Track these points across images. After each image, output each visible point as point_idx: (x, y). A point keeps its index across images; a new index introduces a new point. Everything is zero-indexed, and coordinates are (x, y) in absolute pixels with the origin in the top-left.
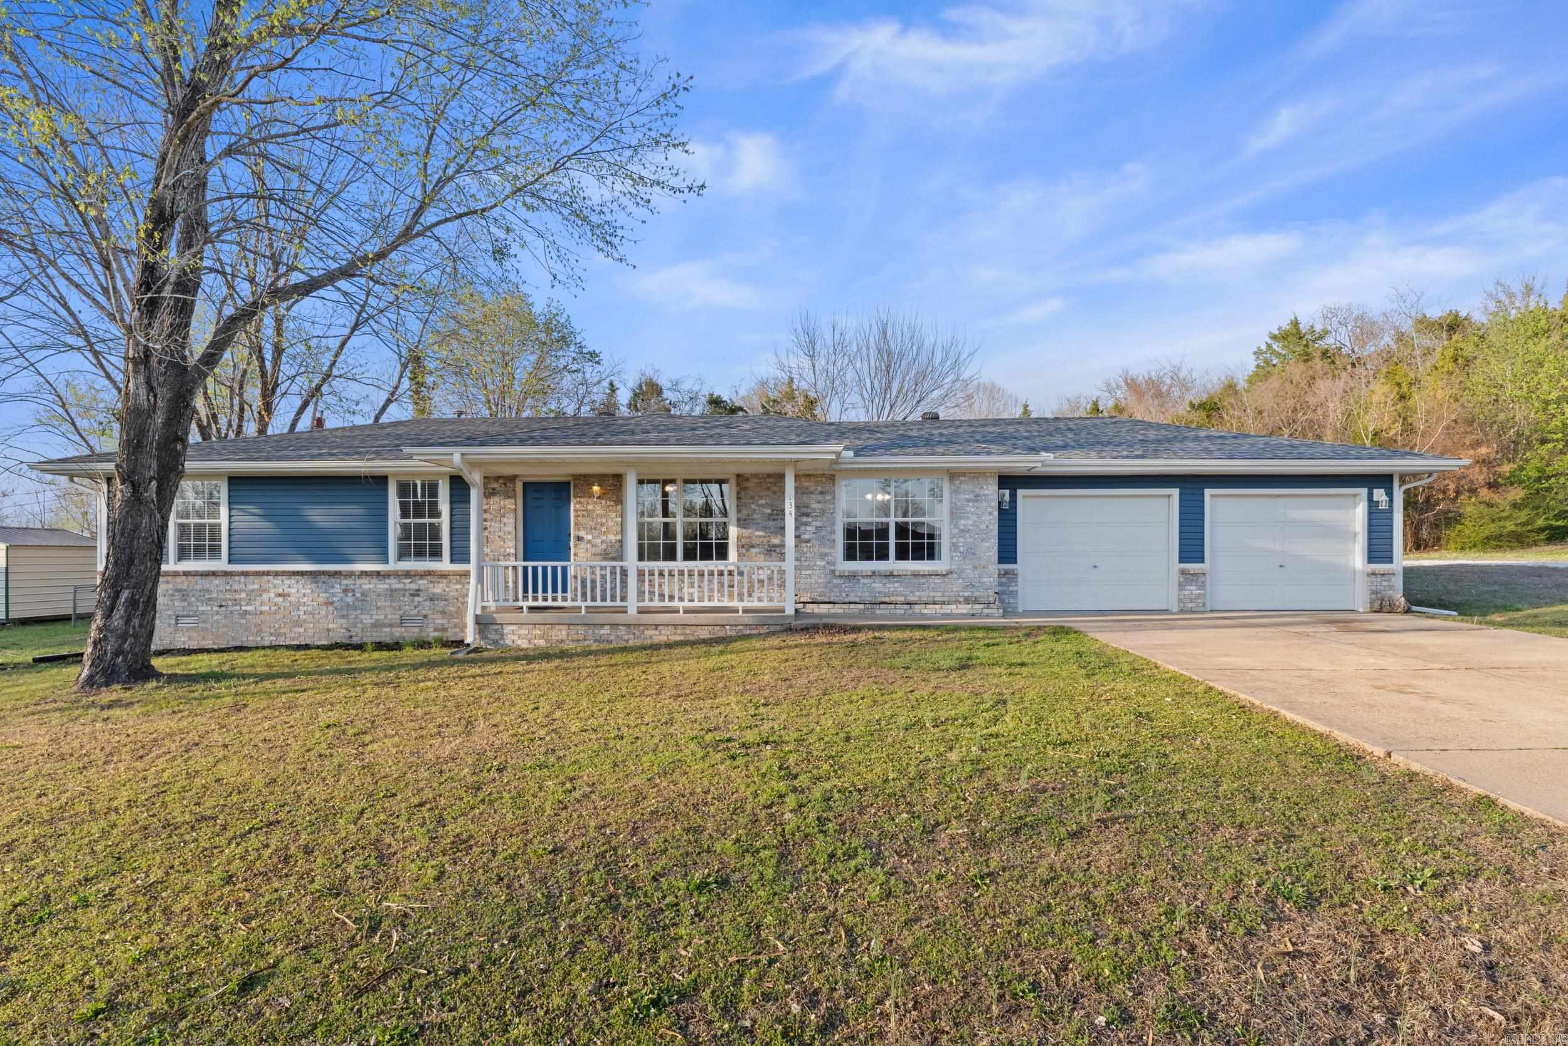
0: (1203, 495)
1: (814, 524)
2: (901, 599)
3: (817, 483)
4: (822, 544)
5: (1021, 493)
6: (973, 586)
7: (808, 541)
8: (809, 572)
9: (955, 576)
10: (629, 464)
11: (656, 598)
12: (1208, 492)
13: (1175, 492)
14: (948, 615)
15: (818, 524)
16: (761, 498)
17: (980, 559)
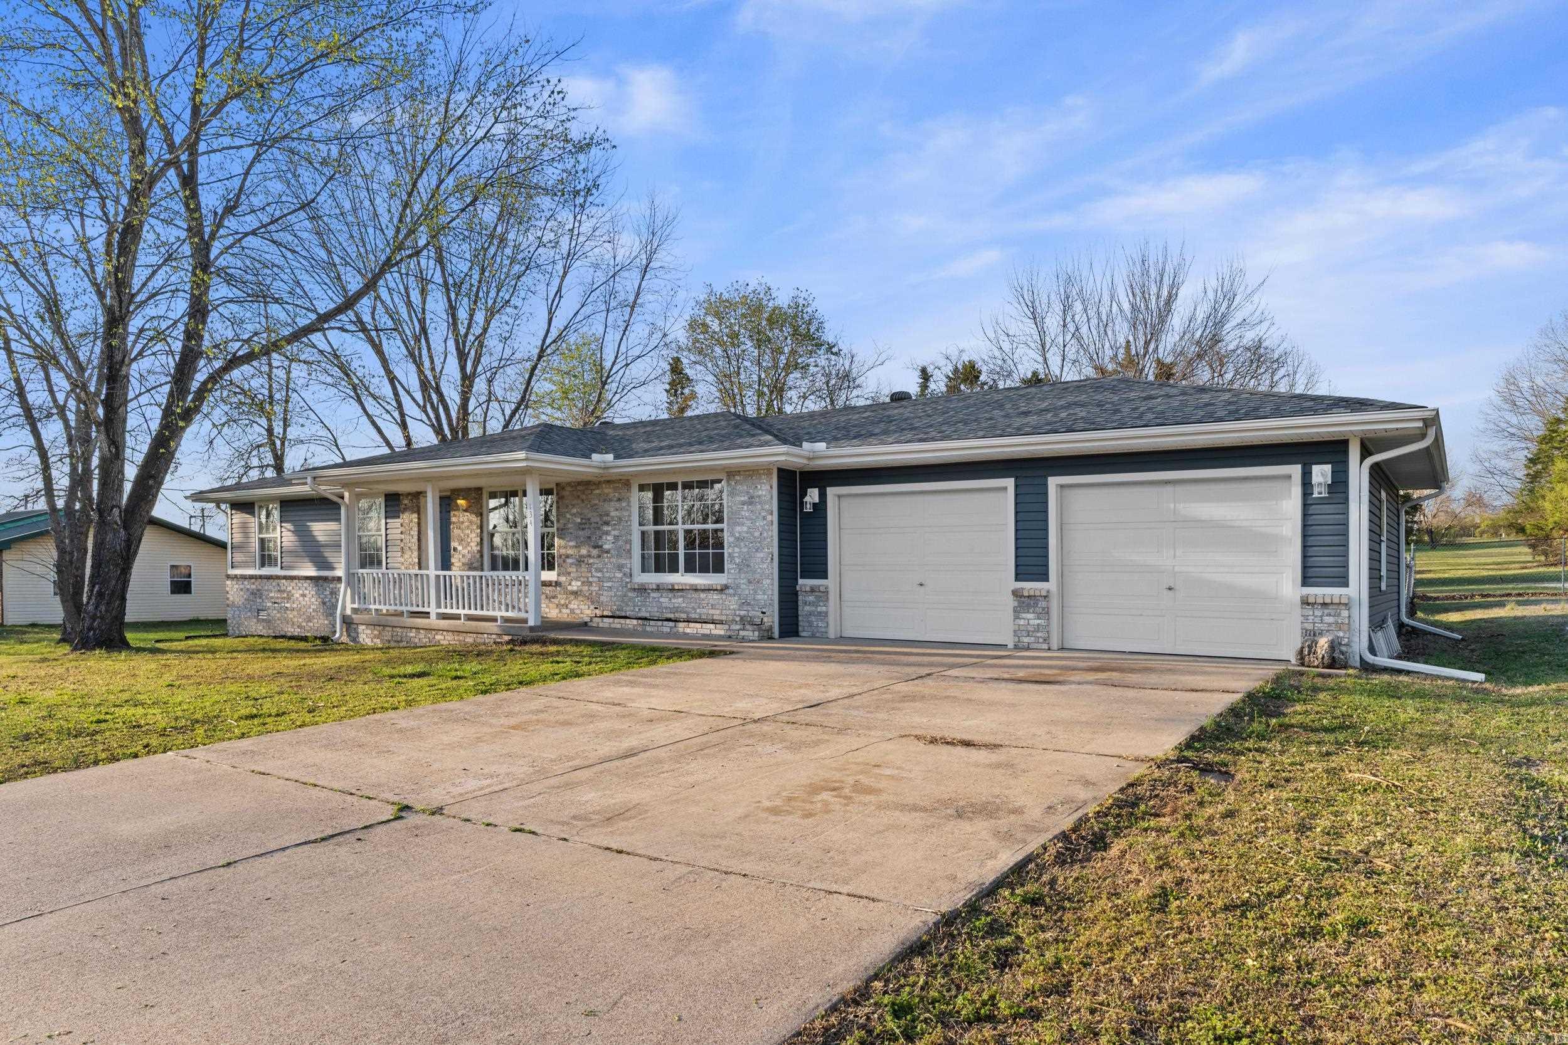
0: (1046, 485)
1: (613, 533)
2: (684, 616)
3: (615, 489)
4: (619, 556)
5: (831, 491)
6: (749, 604)
7: (608, 552)
8: (609, 584)
9: (731, 591)
10: (428, 479)
11: (503, 607)
12: (1053, 482)
13: (1009, 483)
14: (707, 635)
15: (616, 533)
16: (573, 506)
17: (755, 572)
